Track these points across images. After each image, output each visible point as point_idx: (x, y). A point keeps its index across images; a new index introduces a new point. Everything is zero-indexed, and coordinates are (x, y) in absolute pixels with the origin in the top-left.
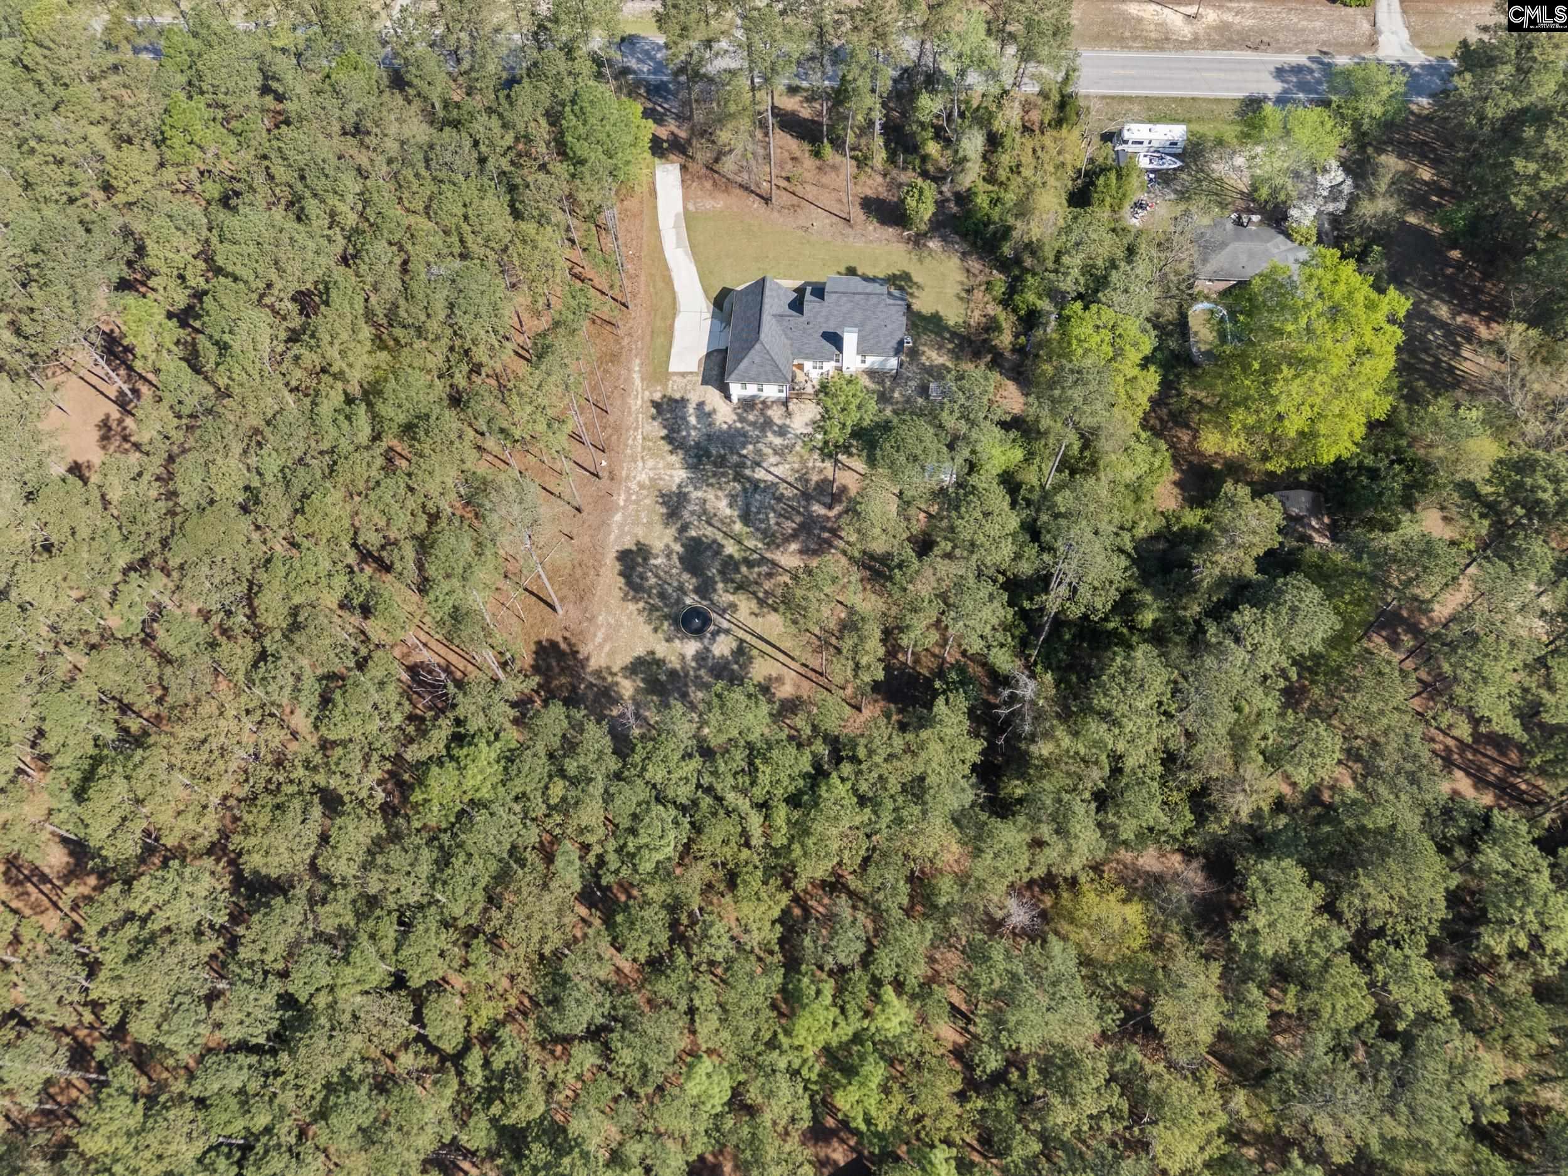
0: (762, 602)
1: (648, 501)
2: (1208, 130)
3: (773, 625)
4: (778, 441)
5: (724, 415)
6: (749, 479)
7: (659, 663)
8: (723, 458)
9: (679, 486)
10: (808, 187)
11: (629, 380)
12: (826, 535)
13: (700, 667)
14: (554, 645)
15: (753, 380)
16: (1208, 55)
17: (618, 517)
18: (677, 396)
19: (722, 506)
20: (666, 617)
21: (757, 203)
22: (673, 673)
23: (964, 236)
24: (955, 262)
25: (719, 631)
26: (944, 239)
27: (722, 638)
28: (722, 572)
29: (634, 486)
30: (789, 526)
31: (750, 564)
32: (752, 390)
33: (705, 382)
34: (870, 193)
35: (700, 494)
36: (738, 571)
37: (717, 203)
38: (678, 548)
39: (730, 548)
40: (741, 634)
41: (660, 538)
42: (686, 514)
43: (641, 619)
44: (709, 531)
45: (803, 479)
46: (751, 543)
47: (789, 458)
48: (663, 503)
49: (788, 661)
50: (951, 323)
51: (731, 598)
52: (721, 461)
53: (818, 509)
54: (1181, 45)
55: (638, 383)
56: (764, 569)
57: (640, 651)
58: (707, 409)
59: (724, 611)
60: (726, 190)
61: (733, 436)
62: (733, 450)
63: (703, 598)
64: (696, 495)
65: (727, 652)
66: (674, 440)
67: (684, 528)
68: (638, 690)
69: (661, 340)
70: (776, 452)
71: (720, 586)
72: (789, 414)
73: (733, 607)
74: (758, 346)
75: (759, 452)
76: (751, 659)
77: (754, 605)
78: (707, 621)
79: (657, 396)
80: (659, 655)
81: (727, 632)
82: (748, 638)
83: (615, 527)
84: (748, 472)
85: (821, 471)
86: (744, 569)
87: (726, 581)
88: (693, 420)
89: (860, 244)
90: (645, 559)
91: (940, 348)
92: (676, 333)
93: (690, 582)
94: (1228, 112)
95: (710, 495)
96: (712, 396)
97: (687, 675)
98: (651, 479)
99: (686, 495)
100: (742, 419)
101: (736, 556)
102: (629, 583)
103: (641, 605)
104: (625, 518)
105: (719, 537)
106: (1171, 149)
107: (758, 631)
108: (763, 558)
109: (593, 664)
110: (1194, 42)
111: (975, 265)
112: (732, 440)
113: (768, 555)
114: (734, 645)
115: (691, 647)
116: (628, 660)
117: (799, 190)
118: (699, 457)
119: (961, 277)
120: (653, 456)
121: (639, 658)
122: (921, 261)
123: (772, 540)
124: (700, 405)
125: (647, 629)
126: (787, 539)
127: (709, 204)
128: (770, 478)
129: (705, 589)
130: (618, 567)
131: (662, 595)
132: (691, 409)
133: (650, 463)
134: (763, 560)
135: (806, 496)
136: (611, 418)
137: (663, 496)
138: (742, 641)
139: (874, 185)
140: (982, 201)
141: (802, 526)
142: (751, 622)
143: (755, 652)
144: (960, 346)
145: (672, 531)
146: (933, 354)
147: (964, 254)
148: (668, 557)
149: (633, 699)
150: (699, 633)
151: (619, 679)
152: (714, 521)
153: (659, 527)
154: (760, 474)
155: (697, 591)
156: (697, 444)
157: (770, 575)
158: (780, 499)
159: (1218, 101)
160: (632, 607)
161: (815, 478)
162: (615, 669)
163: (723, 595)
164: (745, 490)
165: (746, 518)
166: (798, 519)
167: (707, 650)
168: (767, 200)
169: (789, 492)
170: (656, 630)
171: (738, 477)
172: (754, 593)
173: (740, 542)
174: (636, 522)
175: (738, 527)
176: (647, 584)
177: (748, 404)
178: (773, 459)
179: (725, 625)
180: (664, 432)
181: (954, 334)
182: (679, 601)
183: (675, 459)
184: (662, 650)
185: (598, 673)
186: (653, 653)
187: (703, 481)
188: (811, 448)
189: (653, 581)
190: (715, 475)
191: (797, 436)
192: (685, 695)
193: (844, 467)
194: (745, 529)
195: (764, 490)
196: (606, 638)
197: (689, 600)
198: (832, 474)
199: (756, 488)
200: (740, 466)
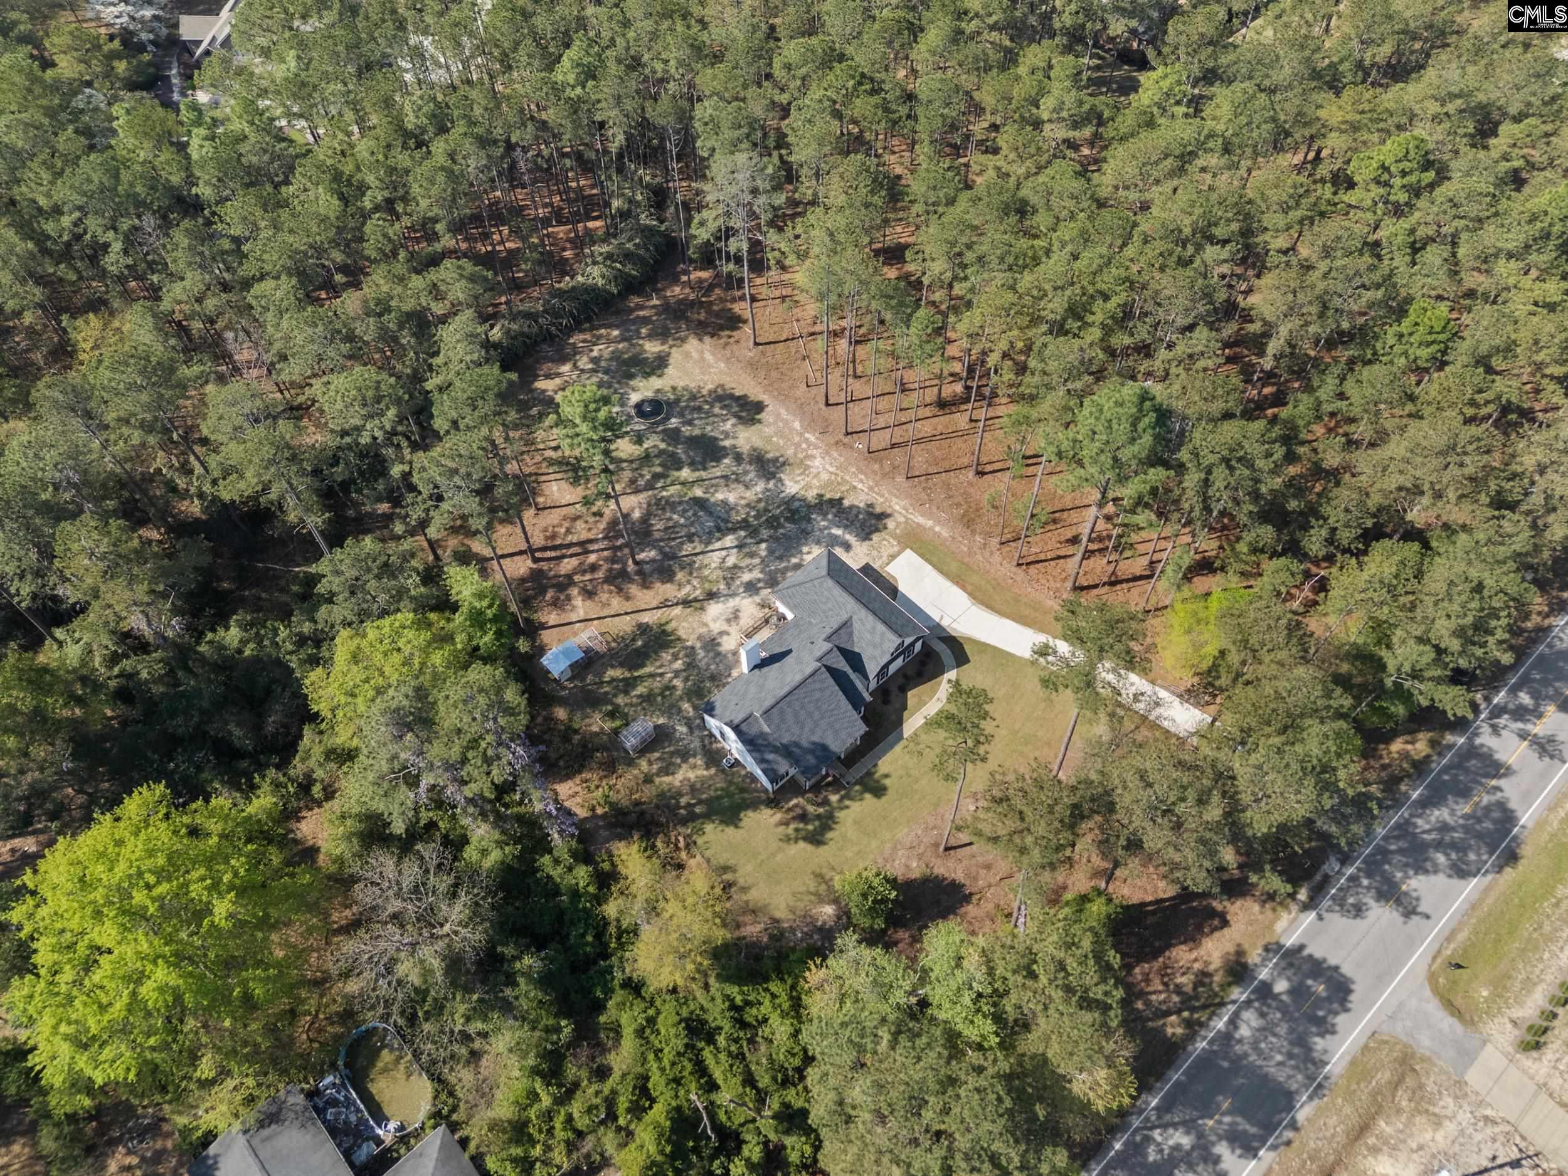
1: (790, 452)
4: (746, 577)
6: (733, 530)
7: (647, 375)
9: (781, 481)
11: (928, 515)
12: (620, 542)
13: (616, 393)
14: (734, 328)
17: (797, 425)
18: (876, 537)
19: (729, 495)
20: (677, 401)
22: (632, 376)
25: (628, 422)
28: (673, 455)
29: (816, 453)
30: (658, 525)
31: (656, 477)
34: (971, 911)
38: (727, 443)
39: (685, 473)
41: (748, 439)
42: (750, 468)
43: (692, 385)
44: (717, 472)
45: (688, 567)
46: (672, 490)
47: (720, 573)
48: (776, 460)
50: (709, 827)
51: (644, 446)
52: (773, 523)
53: (648, 554)
55: (920, 520)
56: (641, 482)
57: (670, 371)
61: (787, 549)
62: (773, 539)
63: (665, 431)
64: (760, 486)
66: (833, 506)
67: (738, 458)
69: (954, 566)
70: (735, 567)
71: (663, 446)
75: (752, 555)
77: (622, 455)
78: (641, 416)
79: (890, 524)
80: (653, 378)
83: (790, 417)
84: (743, 533)
85: (680, 586)
86: (659, 469)
87: (662, 452)
88: (837, 532)
89: (903, 833)
90: (740, 418)
91: (693, 789)
92: (947, 584)
93: (689, 431)
95: (750, 495)
97: (619, 383)
98: (808, 467)
99: (768, 479)
100: (798, 566)
101: (676, 474)
102: (732, 397)
103: (706, 393)
104: (791, 429)
105: (704, 474)
108: (653, 488)
109: (692, 341)
111: (755, 927)
112: (785, 546)
113: (650, 494)
115: (635, 398)
116: (671, 361)
118: (794, 512)
120: (829, 483)
121: (666, 366)
122: (819, 876)
123: (661, 505)
124: (847, 547)
125: (681, 384)
126: (648, 515)
128: (718, 545)
129: (673, 436)
130: (752, 398)
131: (699, 409)
132: (850, 538)
133: (825, 476)
134: (650, 486)
135: (671, 556)
136: (900, 479)
137: (784, 464)
141: (647, 533)
144: (673, 810)
145: (746, 449)
146: (691, 775)
148: (726, 433)
151: (665, 348)
152: (723, 483)
153: (758, 443)
154: (729, 540)
155: (677, 431)
156: (809, 520)
157: (633, 481)
158: (690, 538)
160: (710, 386)
161: (680, 576)
163: (651, 443)
164: (727, 521)
165: (700, 503)
166: (657, 535)
169: (688, 548)
170: (674, 388)
171: (744, 524)
173: (683, 484)
174: (779, 433)
175: (698, 492)
176: (719, 406)
178: (731, 561)
180: (846, 503)
182: (681, 415)
183: (811, 495)
184: (655, 383)
185: (683, 340)
186: (660, 376)
187: (768, 498)
188: (711, 596)
189: (717, 410)
190: (766, 510)
191: (734, 595)
192: (606, 372)
193: (664, 604)
194: (690, 495)
195: (710, 533)
196: (703, 359)
197: (674, 422)
198: (667, 590)
199: (719, 530)
200: (754, 532)
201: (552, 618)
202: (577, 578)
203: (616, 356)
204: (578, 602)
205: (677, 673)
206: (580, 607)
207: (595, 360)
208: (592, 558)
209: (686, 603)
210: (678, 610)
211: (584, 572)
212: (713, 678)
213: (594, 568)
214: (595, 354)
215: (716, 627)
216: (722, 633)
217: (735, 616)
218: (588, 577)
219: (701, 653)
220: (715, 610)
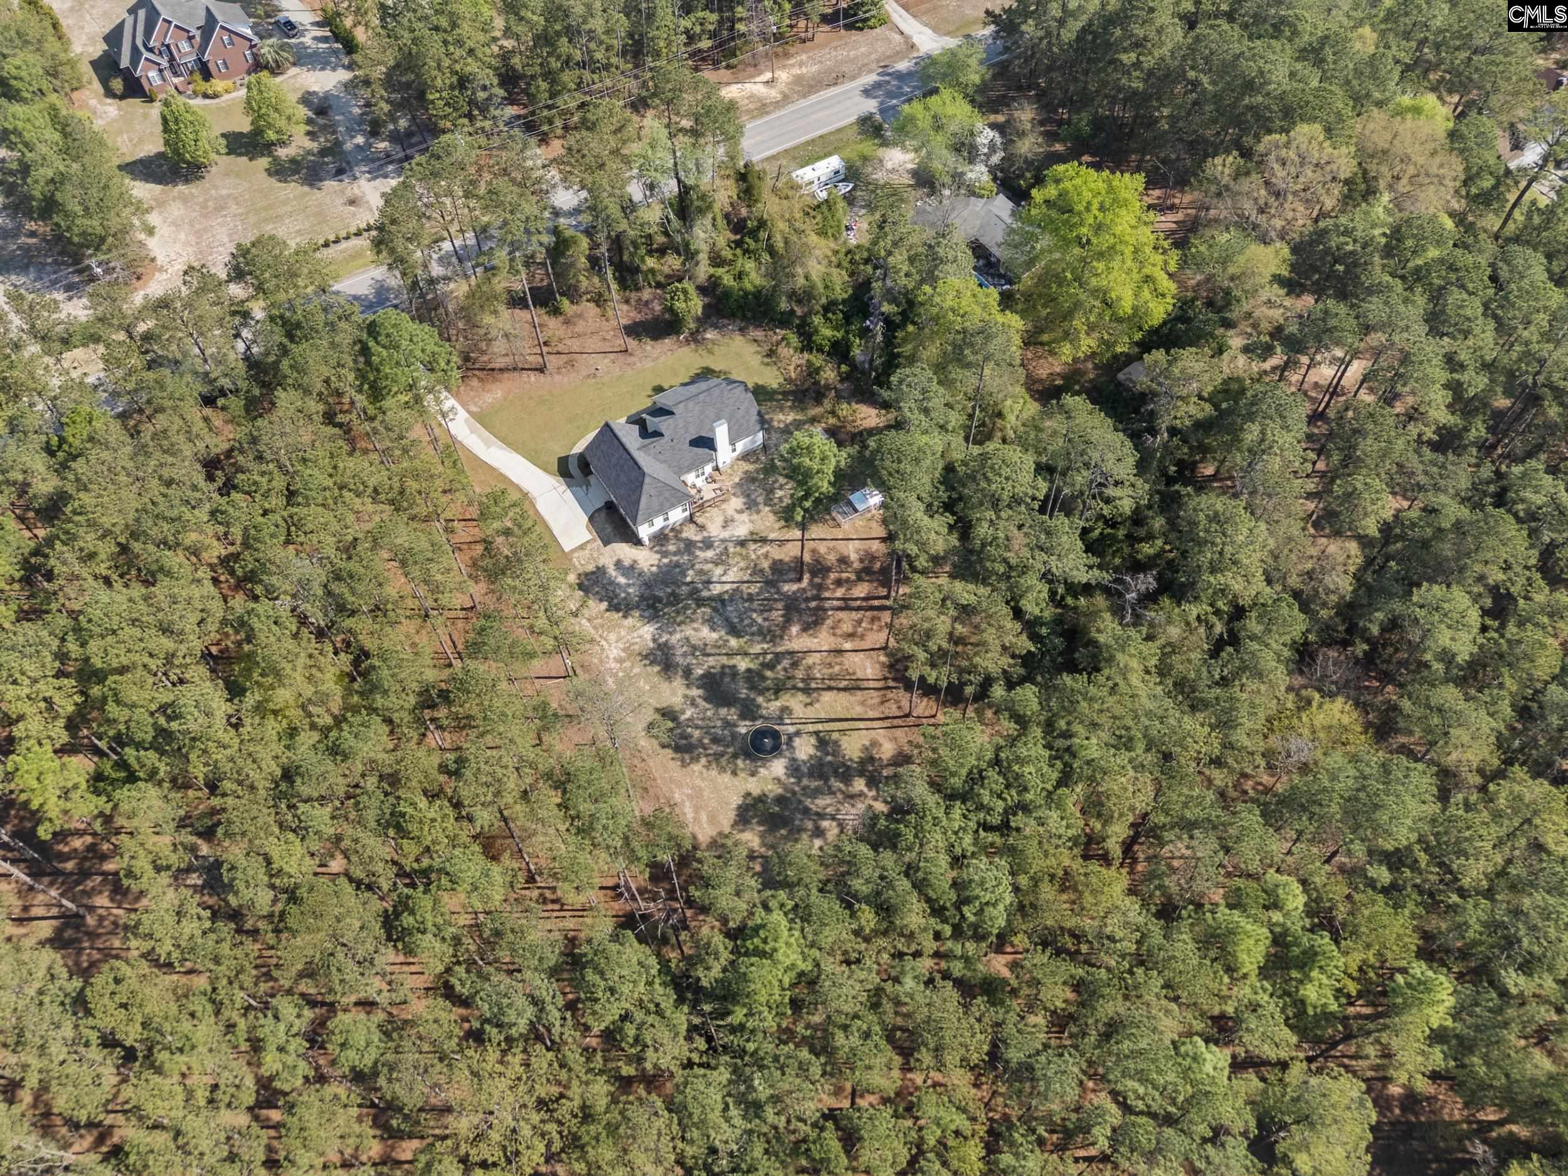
0: (807, 691)
2: (852, 153)
3: (831, 703)
4: (710, 554)
5: (646, 559)
6: (710, 599)
7: (761, 799)
8: (673, 594)
9: (654, 640)
10: (569, 342)
12: (813, 604)
13: (799, 779)
15: (657, 513)
16: (804, 103)
17: (621, 699)
18: (591, 568)
19: (707, 634)
20: (735, 756)
21: (533, 377)
22: (780, 800)
23: (732, 316)
24: (738, 340)
25: (790, 738)
26: (715, 326)
27: (797, 742)
28: (752, 688)
29: (613, 665)
30: (777, 615)
31: (771, 666)
32: (659, 523)
33: (606, 542)
34: (624, 321)
35: (678, 636)
36: (764, 678)
37: (494, 394)
38: (695, 692)
39: (743, 664)
40: (811, 728)
41: (674, 694)
42: (680, 660)
43: (714, 773)
44: (711, 661)
45: (757, 571)
46: (757, 649)
47: (731, 562)
48: (652, 663)
49: (869, 724)
50: (775, 386)
51: (778, 704)
52: (674, 599)
53: (789, 588)
54: (777, 105)
56: (786, 663)
57: (736, 801)
58: (627, 563)
59: (781, 718)
60: (495, 380)
61: (668, 573)
62: (678, 584)
63: (754, 719)
64: (675, 638)
65: (812, 751)
66: (618, 605)
67: (687, 672)
68: (762, 836)
69: (536, 531)
70: (717, 565)
71: (760, 699)
72: (702, 528)
73: (785, 709)
74: (647, 480)
75: (701, 572)
76: (836, 742)
77: (801, 697)
78: (775, 735)
79: (573, 579)
80: (756, 792)
81: (798, 733)
82: (820, 727)
83: (626, 710)
84: (705, 594)
85: (766, 556)
86: (769, 674)
87: (761, 692)
88: (622, 580)
89: (649, 364)
90: (675, 719)
91: (782, 409)
92: (547, 517)
93: (730, 714)
94: (853, 134)
95: (689, 631)
96: (624, 551)
97: (794, 793)
98: (624, 650)
99: (666, 644)
100: (665, 554)
101: (753, 666)
102: (678, 749)
103: (703, 760)
104: (628, 696)
105: (724, 660)
106: (836, 177)
107: (823, 716)
108: (777, 655)
109: (703, 838)
110: (786, 99)
111: (759, 334)
112: (669, 576)
113: (779, 649)
114: (813, 740)
115: (778, 767)
116: (732, 815)
117: (561, 348)
118: (652, 607)
119: (754, 348)
120: (610, 629)
121: (739, 807)
122: (710, 352)
123: (772, 635)
124: (618, 564)
125: (727, 778)
126: (785, 627)
127: (488, 398)
128: (727, 587)
129: (749, 711)
130: (655, 742)
131: (715, 740)
132: (612, 572)
133: (612, 637)
134: (778, 657)
135: (769, 583)
137: (646, 657)
138: (817, 733)
139: (624, 314)
140: (728, 280)
141: (788, 609)
142: (811, 713)
143: (835, 736)
144: (797, 400)
145: (678, 682)
146: (781, 417)
147: (741, 330)
148: (693, 704)
149: (764, 844)
150: (776, 750)
151: (736, 836)
152: (709, 650)
153: (665, 686)
154: (717, 589)
155: (743, 716)
156: (642, 597)
157: (795, 665)
158: (751, 598)
159: (839, 130)
160: (697, 767)
161: (765, 565)
162: (727, 830)
163: (771, 706)
164: (715, 609)
165: (734, 631)
166: (780, 605)
167: (794, 760)
168: (541, 370)
169: (754, 589)
170: (734, 773)
171: (700, 602)
172: (794, 688)
173: (746, 654)
174: (641, 694)
175: (733, 642)
176: (694, 741)
177: (660, 538)
178: (719, 571)
179: (791, 729)
180: (604, 605)
181: (785, 394)
182: (734, 736)
183: (632, 620)
184: (754, 786)
185: (714, 844)
186: (749, 794)
187: (672, 624)
188: (742, 543)
189: (697, 733)
190: (678, 613)
191: (723, 541)
192: (806, 811)
193: (782, 542)
194: (742, 641)
195: (731, 600)
196: (697, 809)
197: (743, 729)
198: (777, 553)
199: (723, 602)
200: (694, 593)
201: (876, 546)
202: (853, 577)
203: (795, 833)
204: (853, 557)
205: (781, 488)
206: (852, 551)
207: (819, 833)
208: (839, 593)
209: (764, 541)
210: (772, 536)
211: (848, 580)
212: (754, 480)
213: (839, 583)
214: (818, 843)
215: (745, 517)
216: (740, 512)
217: (726, 524)
218: (844, 575)
219: (760, 499)
220: (741, 530)
